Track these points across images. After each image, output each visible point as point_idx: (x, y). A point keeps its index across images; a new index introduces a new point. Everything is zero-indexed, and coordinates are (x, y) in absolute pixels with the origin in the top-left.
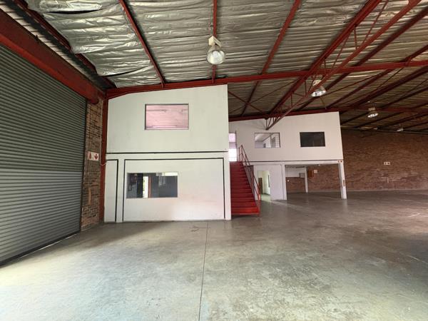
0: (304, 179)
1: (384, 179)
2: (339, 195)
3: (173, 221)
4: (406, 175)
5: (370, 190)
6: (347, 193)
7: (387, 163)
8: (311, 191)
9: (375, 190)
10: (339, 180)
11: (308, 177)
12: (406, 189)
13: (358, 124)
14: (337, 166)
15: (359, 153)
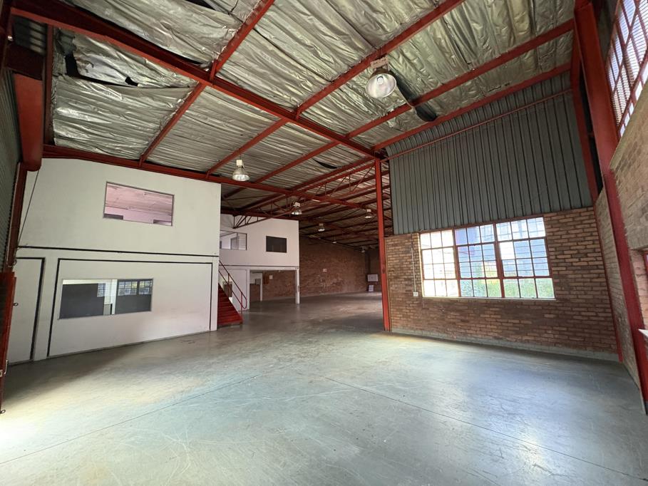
0: (259, 286)
1: (322, 284)
2: (294, 300)
3: (142, 343)
4: (335, 280)
5: (312, 295)
6: (300, 298)
7: (325, 270)
8: (265, 300)
9: (316, 295)
10: (294, 285)
11: (264, 283)
12: (335, 293)
13: (307, 232)
14: (294, 272)
15: (307, 260)
